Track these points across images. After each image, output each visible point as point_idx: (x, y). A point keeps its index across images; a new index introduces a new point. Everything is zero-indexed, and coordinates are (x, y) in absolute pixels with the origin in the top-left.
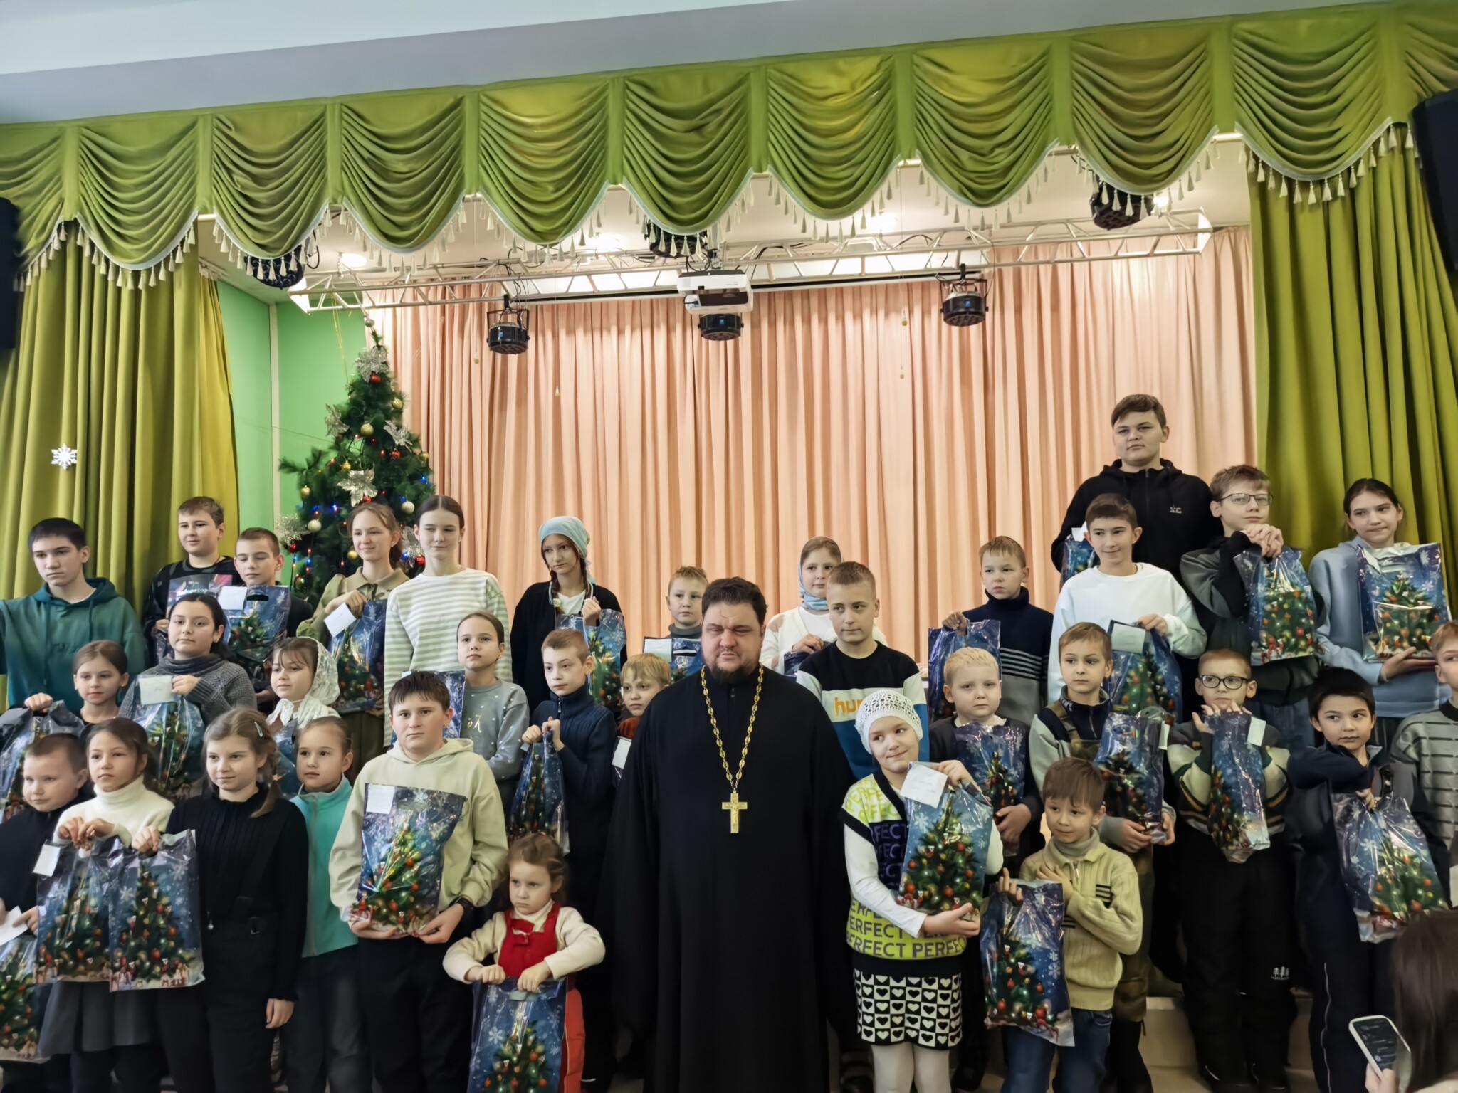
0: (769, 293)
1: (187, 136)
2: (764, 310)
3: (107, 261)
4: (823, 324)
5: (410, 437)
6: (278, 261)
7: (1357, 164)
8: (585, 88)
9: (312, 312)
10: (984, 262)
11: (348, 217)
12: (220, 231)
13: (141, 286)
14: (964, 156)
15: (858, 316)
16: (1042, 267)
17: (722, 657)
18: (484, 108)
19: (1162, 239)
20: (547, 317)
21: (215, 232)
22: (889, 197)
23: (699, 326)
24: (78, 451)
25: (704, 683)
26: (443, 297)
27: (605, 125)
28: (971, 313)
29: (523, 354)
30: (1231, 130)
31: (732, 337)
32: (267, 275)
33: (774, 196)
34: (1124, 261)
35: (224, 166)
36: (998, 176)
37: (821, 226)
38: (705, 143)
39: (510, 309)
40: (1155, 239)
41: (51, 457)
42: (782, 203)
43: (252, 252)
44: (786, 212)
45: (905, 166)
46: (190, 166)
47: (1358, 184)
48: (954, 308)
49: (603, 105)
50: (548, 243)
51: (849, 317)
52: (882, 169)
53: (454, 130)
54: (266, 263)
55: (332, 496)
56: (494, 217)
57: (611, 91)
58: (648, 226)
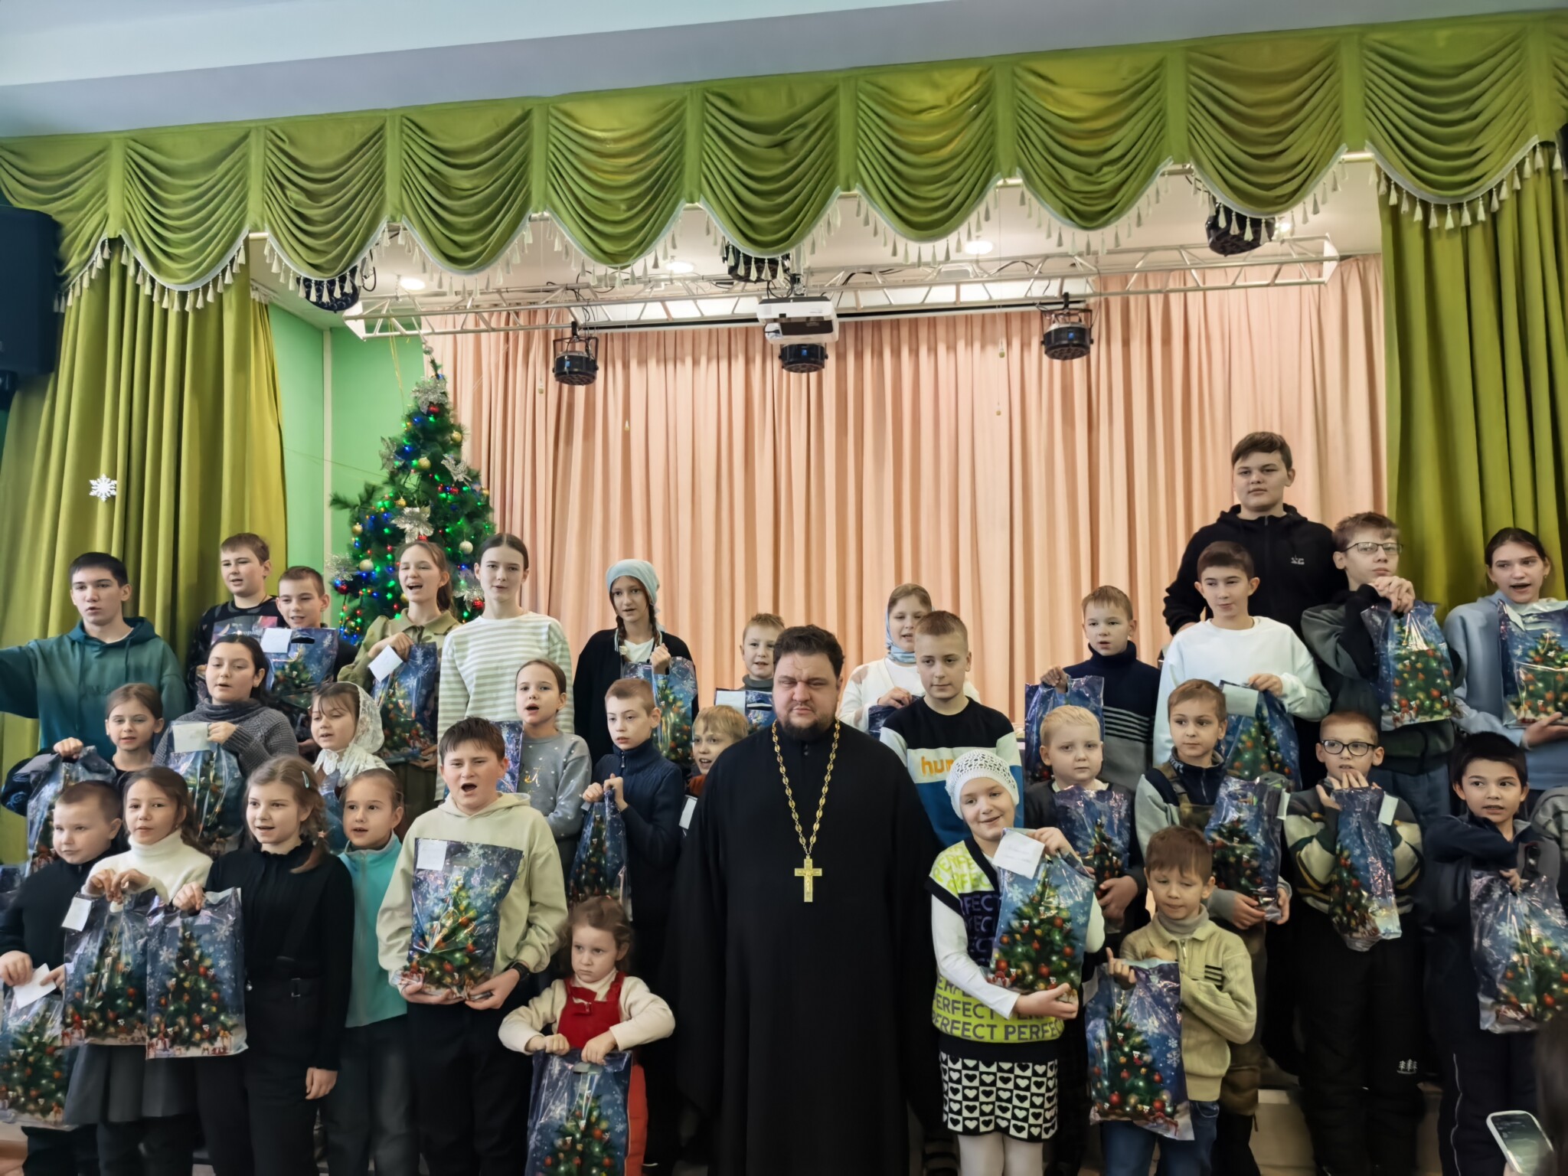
0: (856, 323)
1: (239, 149)
2: (850, 340)
3: (153, 281)
4: (913, 357)
5: (469, 472)
6: (332, 283)
7: (1499, 186)
8: (660, 101)
9: (369, 339)
10: (1089, 291)
11: (408, 238)
12: (272, 250)
13: (188, 308)
14: (1069, 175)
15: (952, 348)
16: (1152, 297)
17: (795, 712)
18: (553, 121)
19: (1285, 268)
20: (617, 346)
21: (266, 252)
22: (987, 218)
23: (780, 357)
24: (118, 482)
25: (775, 739)
26: (507, 323)
27: (682, 141)
28: (1074, 345)
29: (591, 385)
30: (1360, 148)
31: (815, 370)
32: (320, 297)
33: (862, 216)
34: (1243, 290)
35: (276, 181)
36: (1105, 197)
37: (914, 249)
38: (790, 159)
39: (578, 337)
40: (1276, 267)
41: (89, 488)
42: (872, 224)
43: (305, 273)
44: (876, 233)
45: (1005, 186)
46: (242, 180)
47: (1501, 208)
48: (1056, 340)
49: (680, 119)
50: (619, 266)
51: (942, 349)
52: (978, 190)
53: (521, 144)
54: (319, 284)
55: (385, 535)
56: (562, 237)
57: (689, 103)
58: (727, 248)
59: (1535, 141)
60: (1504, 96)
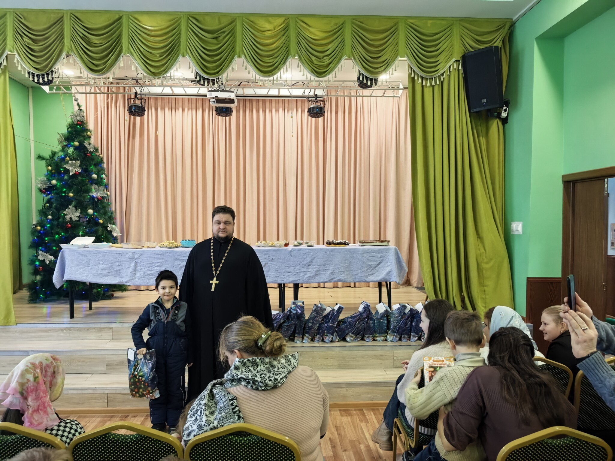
0: (243, 99)
2: (241, 105)
4: (264, 113)
5: (94, 148)
6: (43, 75)
7: (443, 73)
8: (172, 17)
9: (51, 93)
10: (324, 94)
11: (74, 60)
14: (314, 58)
15: (277, 111)
17: (220, 233)
18: (131, 21)
19: (387, 91)
20: (152, 102)
21: (15, 61)
22: (287, 71)
23: (215, 111)
25: (212, 241)
26: (108, 91)
27: (180, 33)
28: (318, 113)
29: (142, 117)
30: (404, 57)
31: (228, 116)
33: (244, 66)
35: (19, 34)
36: (325, 67)
37: (261, 79)
38: (220, 44)
39: (138, 98)
40: (383, 91)
42: (248, 70)
43: (32, 71)
45: (293, 59)
46: (4, 32)
47: (443, 81)
48: (312, 111)
49: (179, 25)
50: (157, 77)
51: (274, 111)
53: (118, 29)
54: (38, 76)
55: (61, 171)
56: (135, 65)
57: (182, 19)
58: (197, 73)
59: (454, 59)
60: (446, 44)
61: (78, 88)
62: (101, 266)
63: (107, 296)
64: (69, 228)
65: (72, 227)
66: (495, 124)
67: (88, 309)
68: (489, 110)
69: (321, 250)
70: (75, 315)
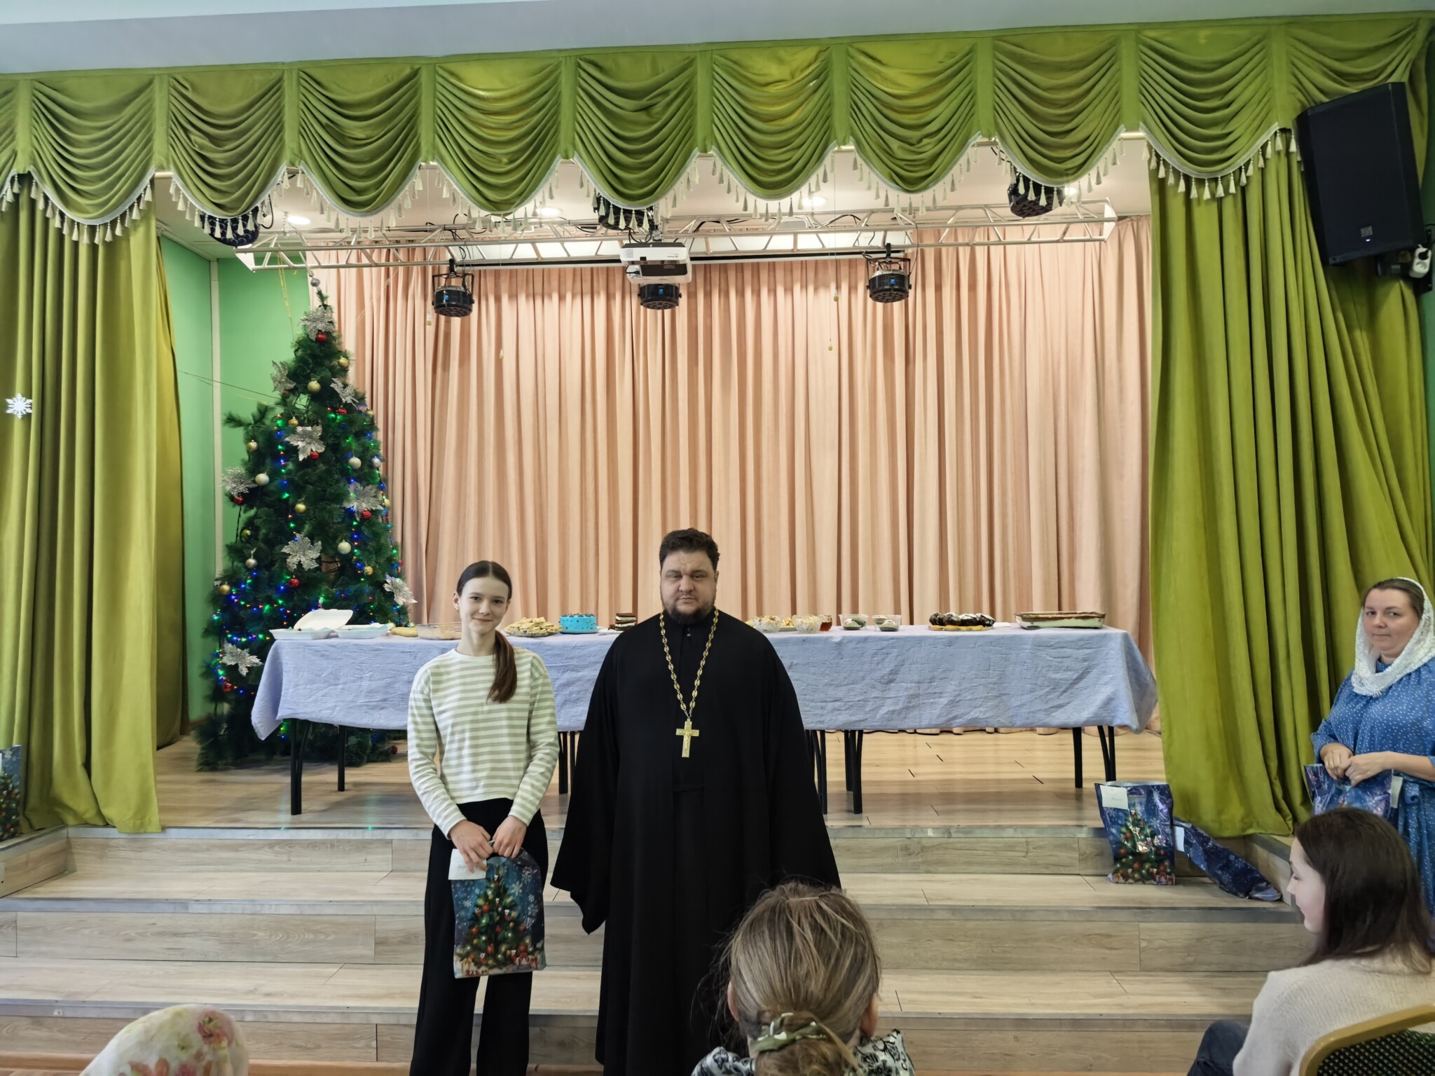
0: (705, 265)
1: (143, 95)
2: (700, 281)
3: (62, 215)
4: (755, 298)
5: (355, 395)
6: (235, 221)
7: (1247, 164)
8: (537, 65)
9: (257, 270)
10: (908, 242)
11: (305, 181)
12: (177, 190)
13: (96, 241)
14: (895, 144)
15: (789, 290)
16: (961, 249)
18: (440, 80)
19: (1072, 226)
20: (490, 283)
21: (172, 191)
22: (825, 180)
23: (639, 295)
24: (34, 400)
25: (662, 624)
26: (388, 259)
27: (557, 103)
28: (895, 290)
29: (466, 317)
30: (1136, 129)
31: (671, 307)
32: (223, 234)
33: (718, 175)
34: (1037, 245)
35: (180, 126)
36: (924, 164)
37: (761, 204)
38: (653, 123)
39: (455, 273)
40: (1064, 226)
41: (6, 406)
42: (726, 183)
43: (210, 211)
44: (729, 191)
45: (840, 151)
46: (147, 124)
47: (1247, 184)
48: (880, 286)
49: (556, 81)
50: (502, 213)
51: (780, 291)
52: (818, 154)
53: (411, 99)
54: (223, 223)
55: (279, 451)
56: (450, 185)
57: (563, 69)
58: (598, 199)
59: (1276, 127)
60: (1252, 88)
61: (318, 253)
62: (365, 684)
63: (381, 753)
64: (295, 588)
65: (300, 585)
66: (1394, 298)
67: (336, 788)
68: (1379, 258)
69: (920, 640)
70: (304, 805)
